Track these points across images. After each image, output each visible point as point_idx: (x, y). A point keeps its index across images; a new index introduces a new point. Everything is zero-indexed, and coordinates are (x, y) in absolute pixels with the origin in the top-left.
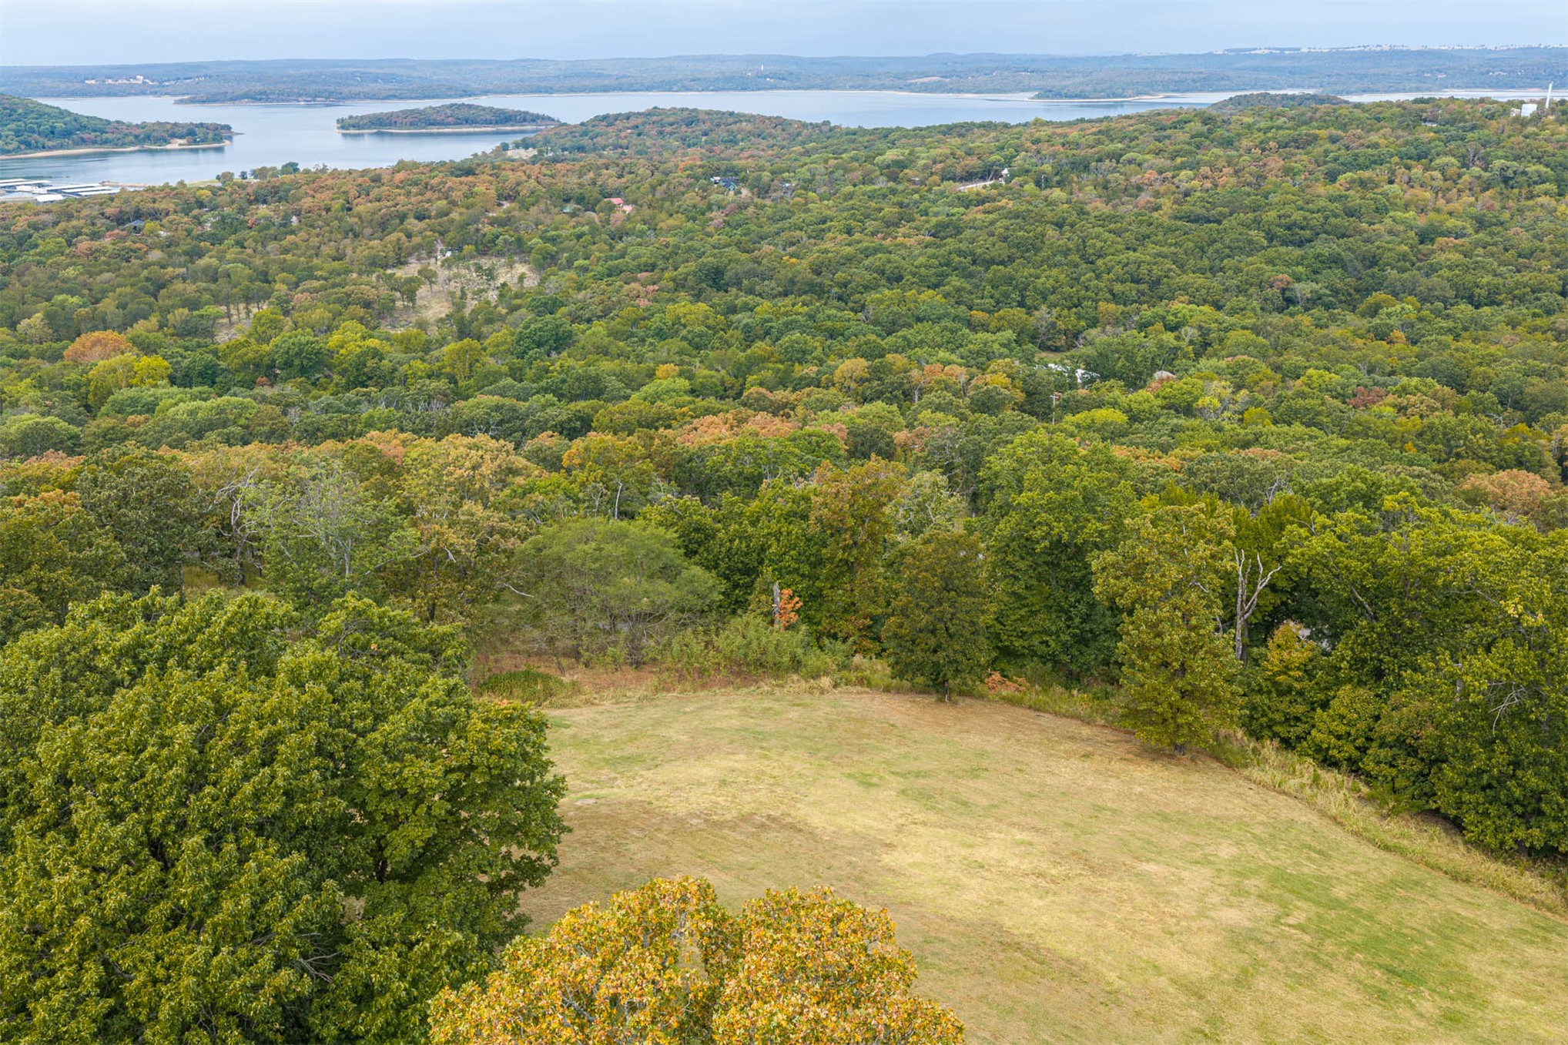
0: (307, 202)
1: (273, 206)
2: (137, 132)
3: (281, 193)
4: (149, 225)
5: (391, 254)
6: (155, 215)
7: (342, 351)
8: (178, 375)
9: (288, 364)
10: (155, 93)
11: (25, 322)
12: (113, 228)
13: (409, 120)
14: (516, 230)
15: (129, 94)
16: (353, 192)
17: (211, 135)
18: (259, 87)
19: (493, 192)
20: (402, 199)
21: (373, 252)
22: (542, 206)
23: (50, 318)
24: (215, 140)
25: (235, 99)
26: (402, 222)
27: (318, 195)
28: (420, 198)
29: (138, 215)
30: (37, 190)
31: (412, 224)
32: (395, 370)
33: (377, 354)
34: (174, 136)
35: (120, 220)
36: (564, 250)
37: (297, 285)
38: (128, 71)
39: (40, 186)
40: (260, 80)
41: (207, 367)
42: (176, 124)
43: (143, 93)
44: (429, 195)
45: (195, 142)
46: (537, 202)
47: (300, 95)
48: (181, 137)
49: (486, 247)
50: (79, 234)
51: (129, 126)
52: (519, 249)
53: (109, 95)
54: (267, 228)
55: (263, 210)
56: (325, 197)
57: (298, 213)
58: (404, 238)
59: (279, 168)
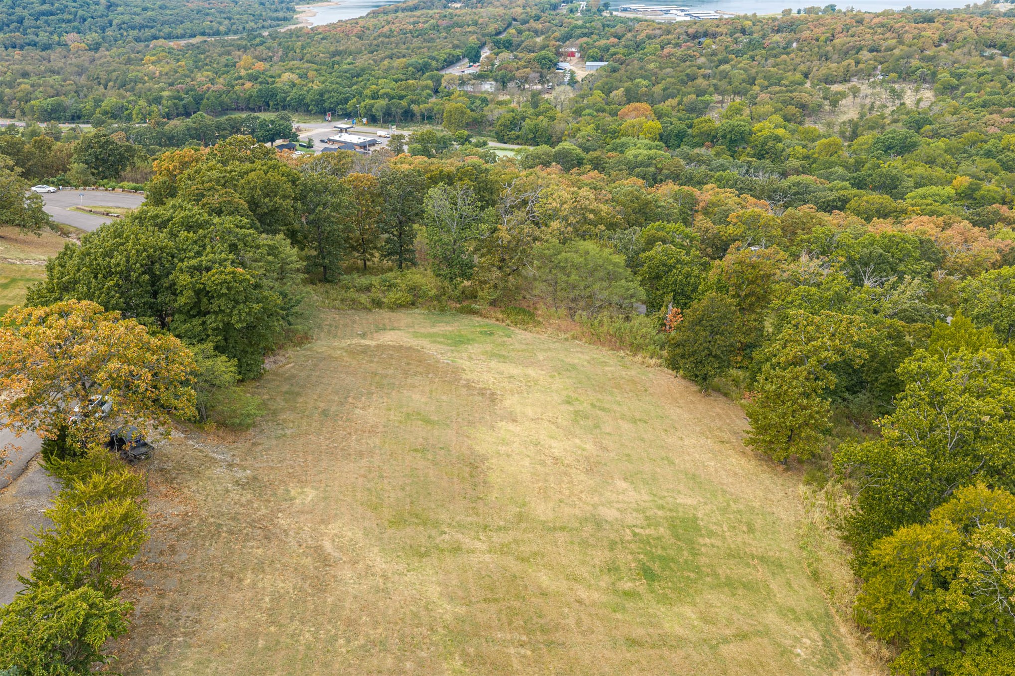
0: (806, 34)
1: (784, 35)
3: (794, 27)
4: (706, 41)
5: (841, 74)
6: (714, 36)
7: (759, 134)
8: (665, 134)
9: (724, 137)
11: (615, 92)
12: (688, 41)
14: (936, 66)
16: (839, 29)
19: (937, 37)
20: (868, 36)
21: (829, 71)
22: (965, 50)
23: (627, 91)
26: (857, 53)
27: (815, 30)
28: (881, 36)
29: (706, 35)
30: (680, 13)
31: (865, 55)
32: (784, 150)
33: (778, 139)
35: (695, 37)
36: (963, 84)
37: (767, 87)
39: (683, 11)
41: (680, 132)
44: (888, 35)
46: (964, 46)
49: (906, 75)
50: (669, 43)
52: (929, 78)
54: (773, 49)
55: (777, 38)
56: (818, 31)
57: (798, 41)
58: (854, 64)
59: (823, 8)
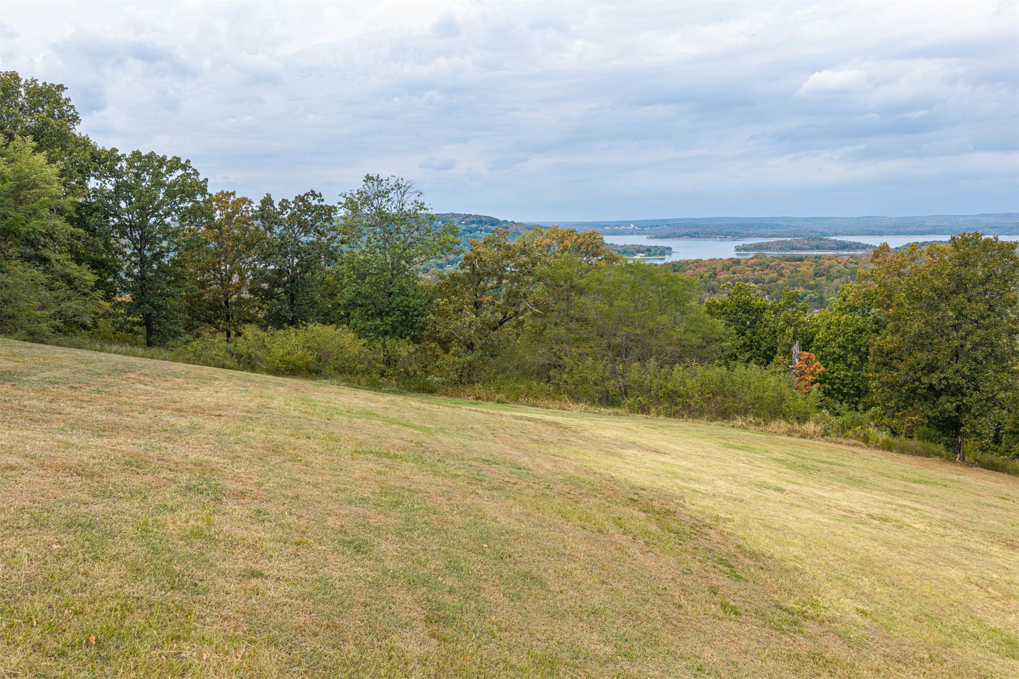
0: (689, 273)
2: (619, 249)
10: (638, 234)
13: (779, 246)
14: (822, 292)
15: (625, 234)
17: (659, 252)
18: (696, 230)
19: (811, 271)
24: (660, 254)
25: (680, 236)
34: (639, 252)
38: (627, 223)
40: (697, 227)
42: (641, 246)
43: (632, 234)
44: (767, 271)
45: (649, 255)
46: (840, 276)
47: (717, 234)
48: (643, 253)
51: (617, 246)
53: (615, 234)
